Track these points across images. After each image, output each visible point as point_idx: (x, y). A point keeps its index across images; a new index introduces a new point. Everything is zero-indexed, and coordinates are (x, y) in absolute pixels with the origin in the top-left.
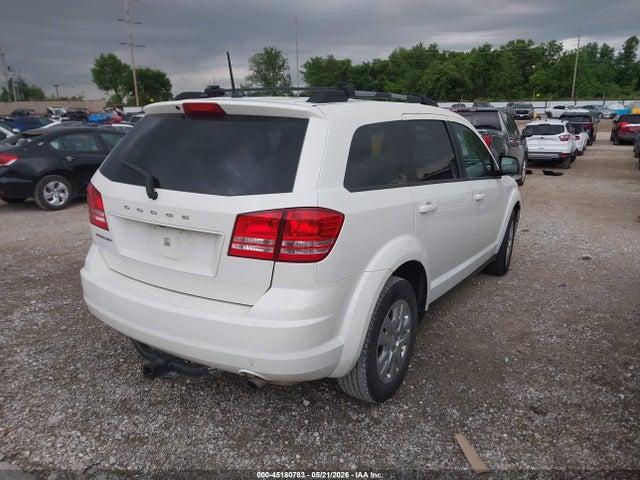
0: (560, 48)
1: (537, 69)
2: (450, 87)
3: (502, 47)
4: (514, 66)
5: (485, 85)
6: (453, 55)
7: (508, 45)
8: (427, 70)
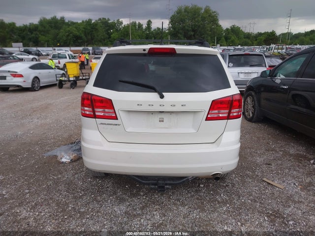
0: (122, 23)
1: (113, 32)
2: (75, 39)
3: (96, 21)
4: (104, 30)
5: (92, 39)
6: (73, 23)
7: (99, 20)
8: (62, 30)
